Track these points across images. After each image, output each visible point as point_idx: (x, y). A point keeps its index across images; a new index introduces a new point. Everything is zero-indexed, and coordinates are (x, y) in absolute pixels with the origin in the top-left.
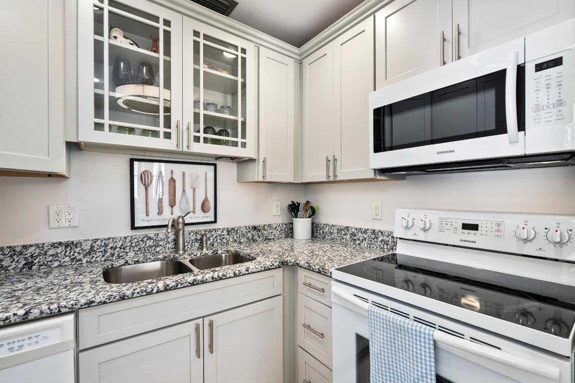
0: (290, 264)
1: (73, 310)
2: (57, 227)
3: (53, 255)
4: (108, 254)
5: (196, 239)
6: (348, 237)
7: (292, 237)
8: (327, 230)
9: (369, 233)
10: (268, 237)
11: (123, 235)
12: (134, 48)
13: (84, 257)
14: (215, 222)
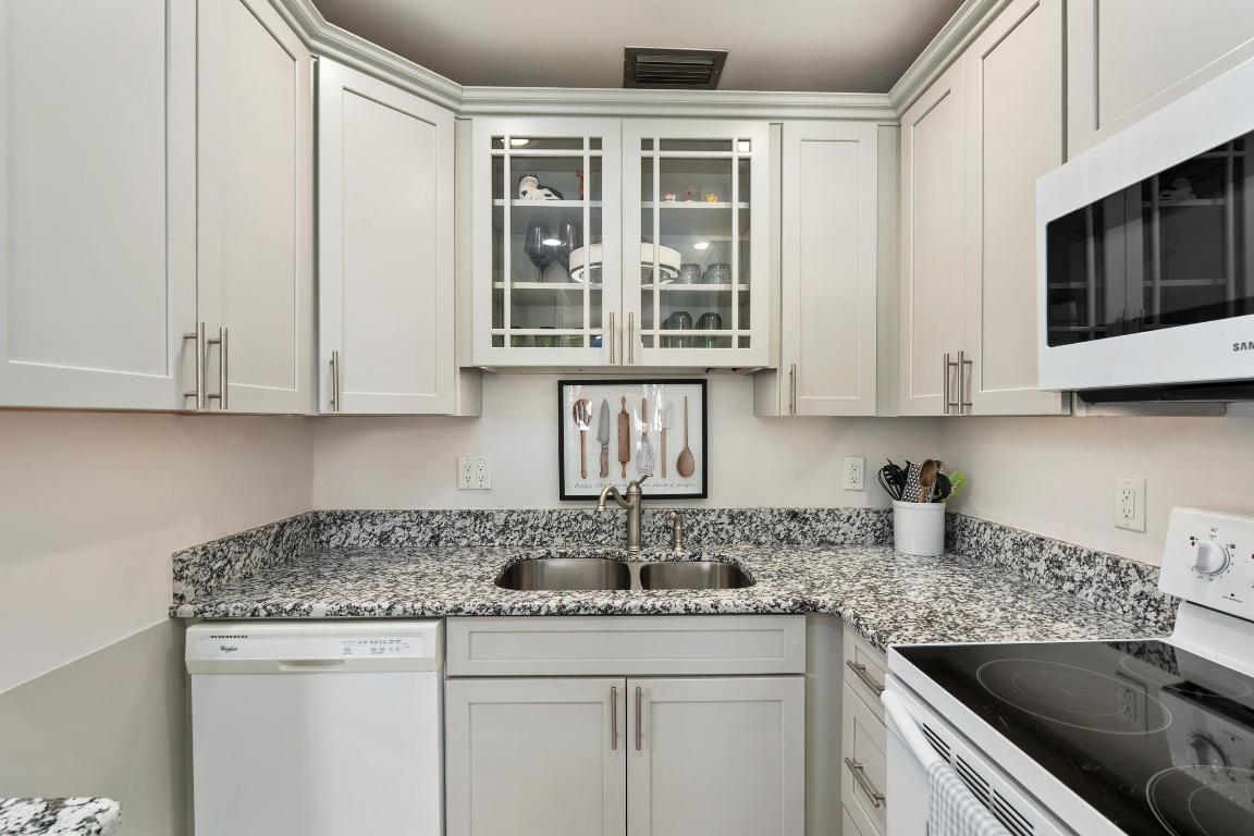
0: (821, 610)
1: (440, 617)
2: (478, 487)
3: (461, 529)
4: (527, 536)
5: (667, 527)
6: (1042, 566)
7: (892, 544)
8: (986, 537)
9: (1101, 566)
10: (828, 537)
11: (547, 508)
12: (556, 203)
13: (497, 537)
14: (704, 495)
